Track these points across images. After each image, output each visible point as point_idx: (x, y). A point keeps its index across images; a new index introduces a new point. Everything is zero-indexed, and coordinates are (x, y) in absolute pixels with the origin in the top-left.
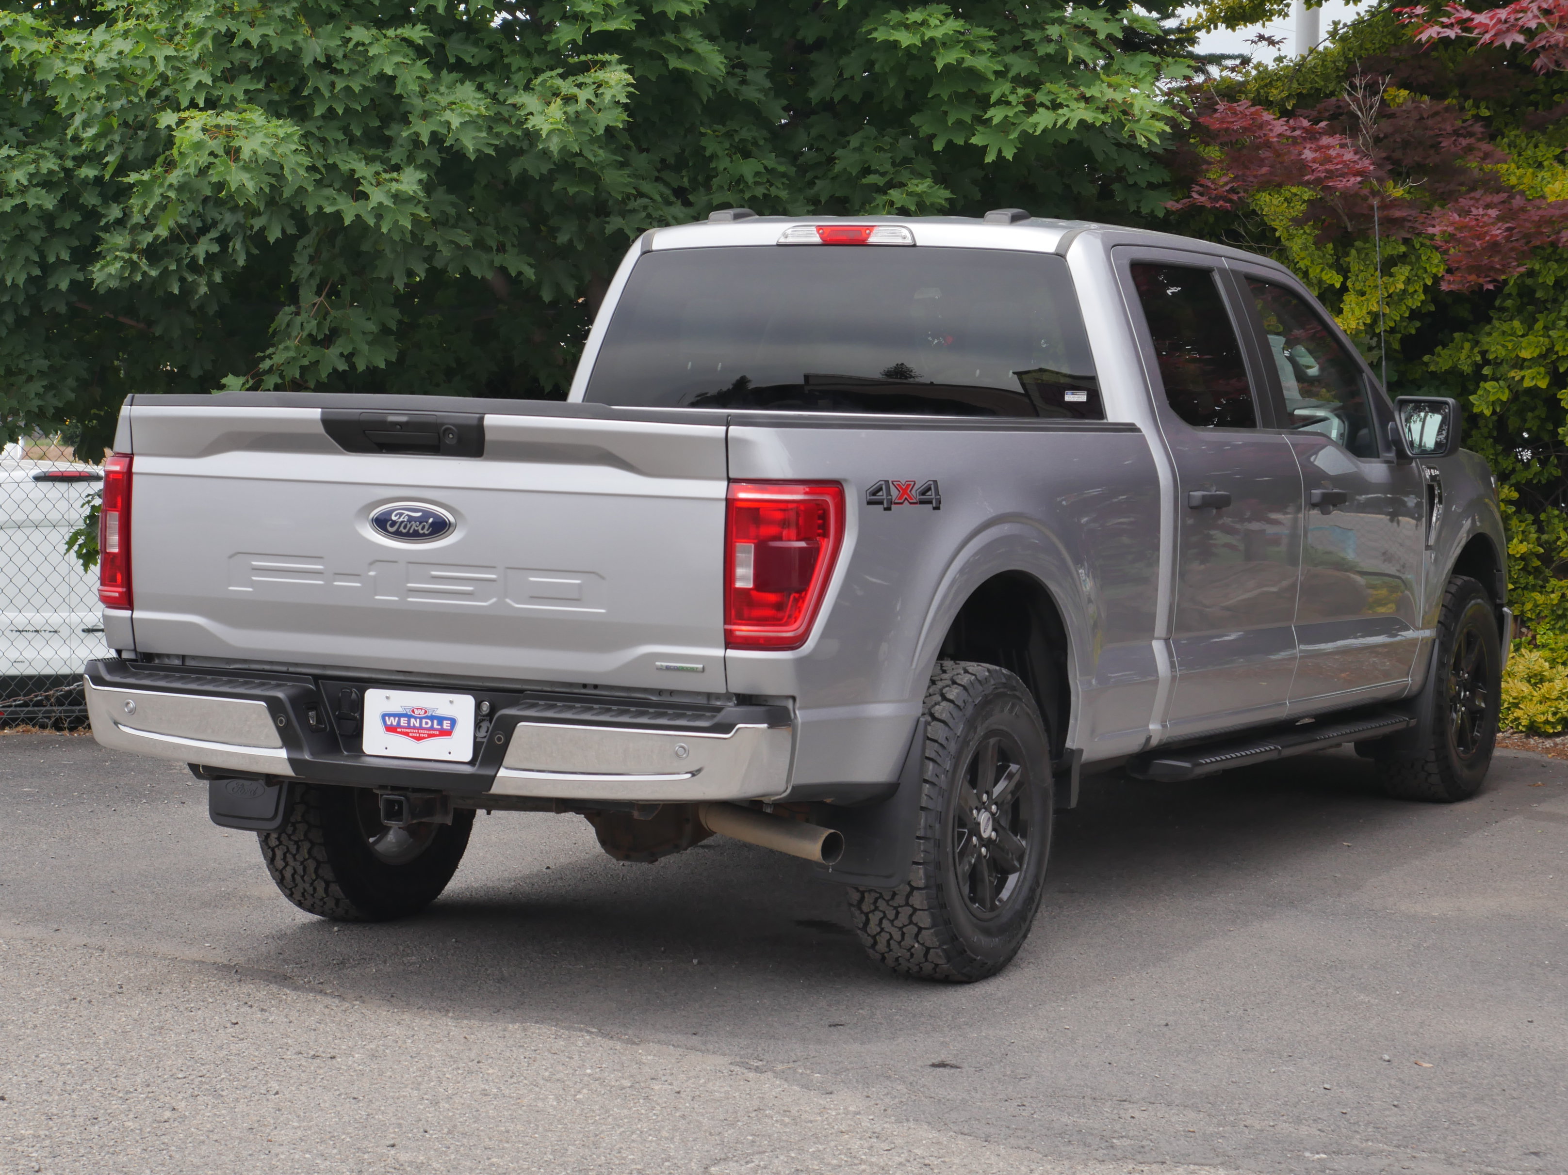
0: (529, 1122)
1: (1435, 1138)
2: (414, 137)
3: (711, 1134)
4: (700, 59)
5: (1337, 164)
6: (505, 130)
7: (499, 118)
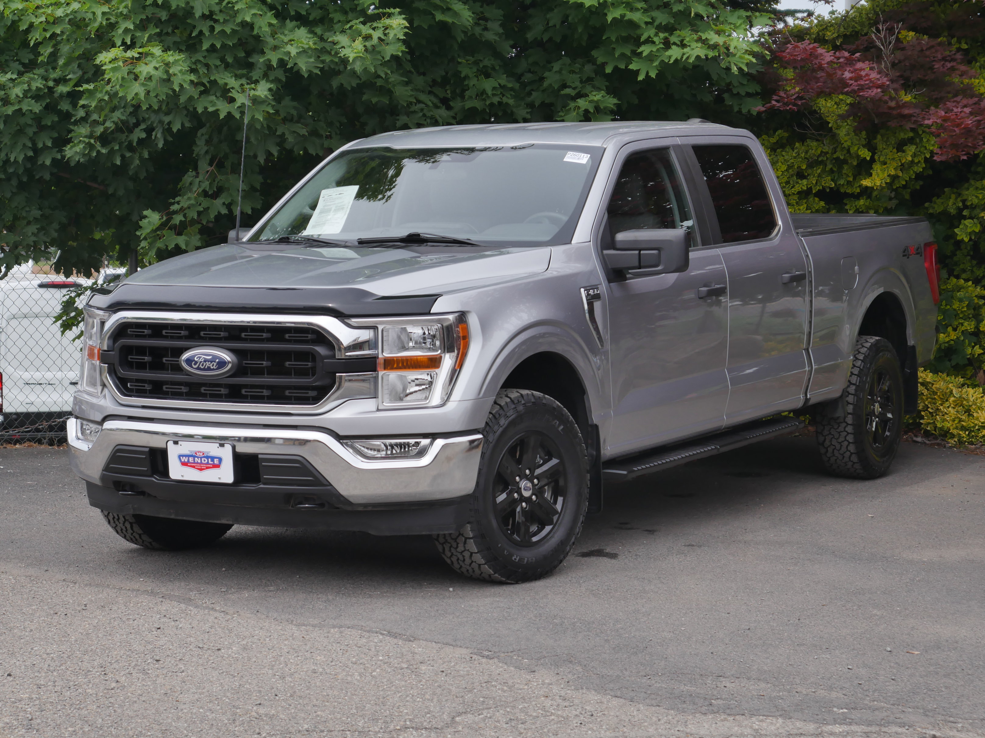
0: (342, 690)
1: (917, 700)
2: (268, 63)
3: (457, 697)
4: (456, 14)
5: (866, 81)
6: (328, 58)
7: (323, 51)
